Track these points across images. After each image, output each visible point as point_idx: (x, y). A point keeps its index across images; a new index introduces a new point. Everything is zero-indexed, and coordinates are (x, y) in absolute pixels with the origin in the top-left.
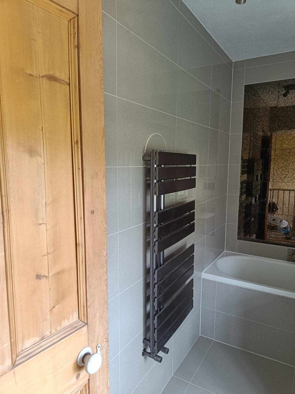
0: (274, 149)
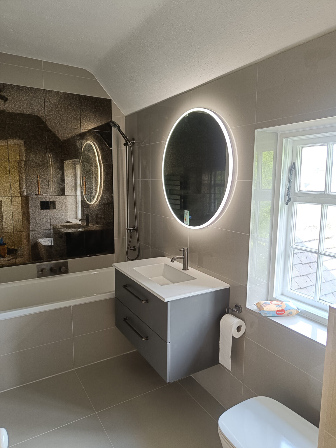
0: (8, 161)
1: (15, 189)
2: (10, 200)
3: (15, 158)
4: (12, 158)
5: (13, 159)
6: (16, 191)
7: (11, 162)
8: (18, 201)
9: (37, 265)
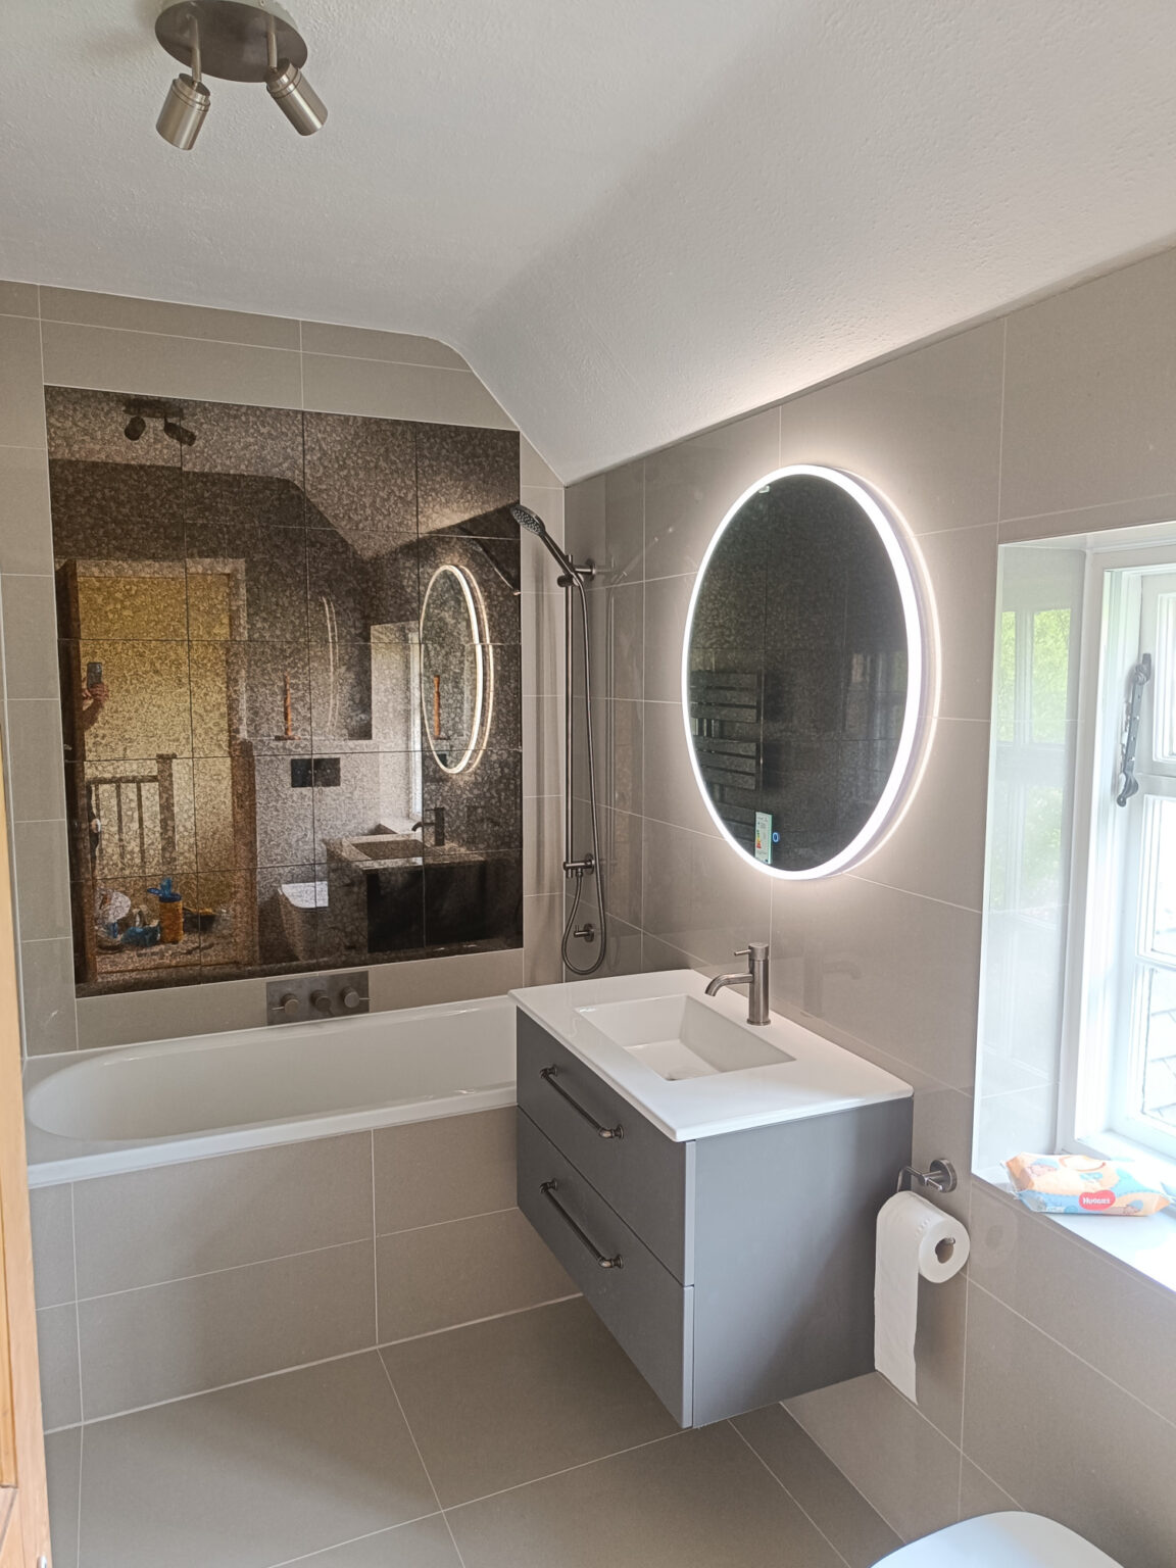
1: (206, 733)
2: (187, 769)
3: (209, 633)
4: (198, 635)
5: (202, 637)
6: (208, 741)
7: (195, 647)
8: (213, 772)
9: (269, 984)
